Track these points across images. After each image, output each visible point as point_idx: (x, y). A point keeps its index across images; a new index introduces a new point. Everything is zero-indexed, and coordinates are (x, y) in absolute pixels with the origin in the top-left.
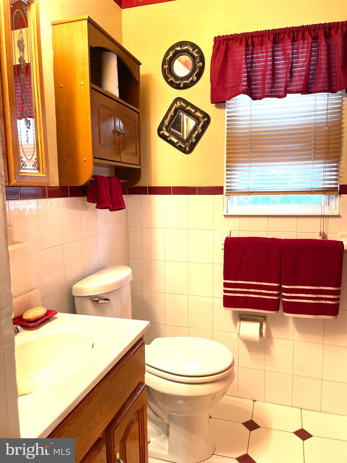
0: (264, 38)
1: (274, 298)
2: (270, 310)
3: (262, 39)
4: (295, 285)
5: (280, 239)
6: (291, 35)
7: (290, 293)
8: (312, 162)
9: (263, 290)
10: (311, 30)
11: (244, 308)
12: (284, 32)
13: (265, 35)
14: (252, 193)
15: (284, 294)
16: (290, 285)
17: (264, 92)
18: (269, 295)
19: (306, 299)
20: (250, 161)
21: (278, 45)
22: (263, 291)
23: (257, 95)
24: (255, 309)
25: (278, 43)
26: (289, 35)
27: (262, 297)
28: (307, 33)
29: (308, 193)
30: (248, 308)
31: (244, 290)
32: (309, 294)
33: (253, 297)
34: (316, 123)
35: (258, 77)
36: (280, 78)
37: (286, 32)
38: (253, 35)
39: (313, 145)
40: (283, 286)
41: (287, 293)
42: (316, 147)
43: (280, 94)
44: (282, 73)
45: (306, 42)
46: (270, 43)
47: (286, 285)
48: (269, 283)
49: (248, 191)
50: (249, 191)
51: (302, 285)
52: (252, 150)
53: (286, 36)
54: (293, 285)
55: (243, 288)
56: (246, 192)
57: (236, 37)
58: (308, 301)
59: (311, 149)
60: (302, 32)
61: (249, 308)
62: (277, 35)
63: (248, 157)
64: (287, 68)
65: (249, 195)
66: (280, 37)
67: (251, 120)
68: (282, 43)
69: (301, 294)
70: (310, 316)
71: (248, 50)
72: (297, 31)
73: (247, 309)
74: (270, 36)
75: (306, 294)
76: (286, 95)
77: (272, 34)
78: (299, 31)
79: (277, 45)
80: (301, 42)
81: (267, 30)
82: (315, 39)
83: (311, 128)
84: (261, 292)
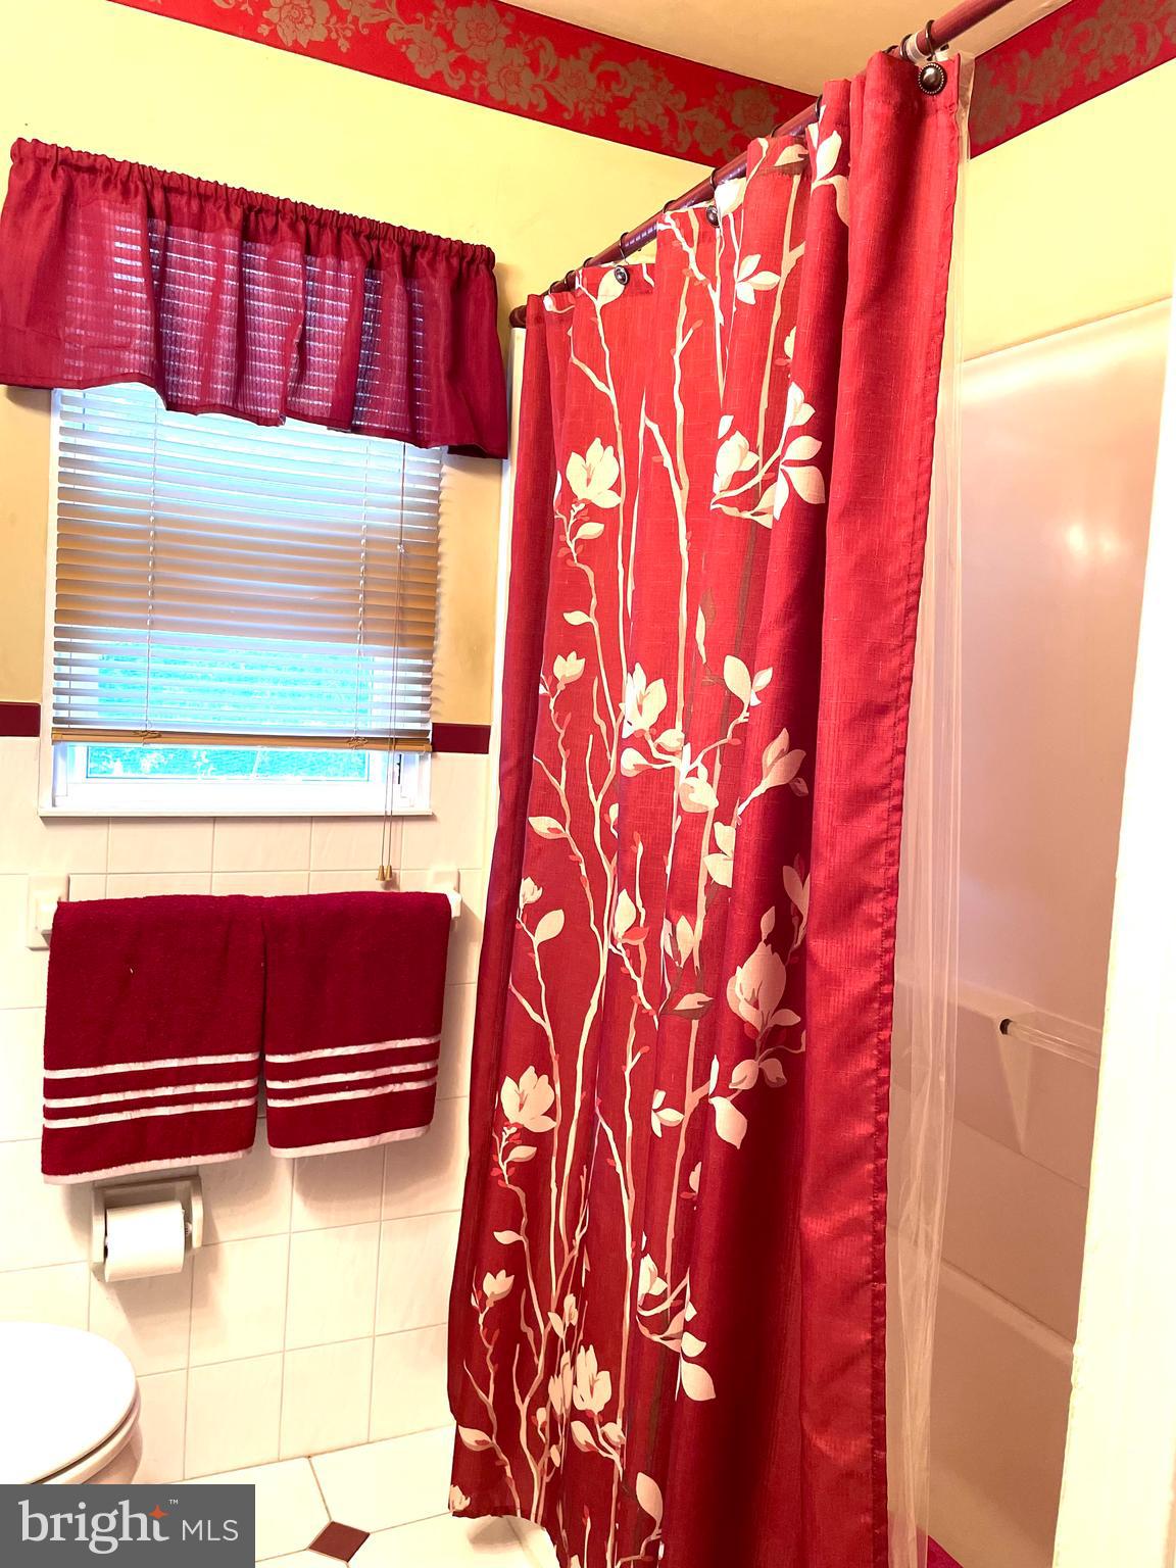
0: (210, 206)
1: (242, 1103)
2: (224, 1151)
3: (201, 209)
4: (310, 1050)
5: (261, 898)
6: (302, 228)
7: (293, 1079)
8: (355, 646)
9: (202, 1082)
10: (360, 236)
11: (130, 1163)
12: (278, 211)
13: (212, 200)
14: (159, 736)
15: (272, 1085)
16: (294, 1052)
17: (205, 390)
18: (221, 1099)
19: (344, 1089)
20: (152, 622)
21: (253, 248)
22: (200, 1088)
23: (182, 393)
24: (172, 1156)
25: (256, 240)
26: (293, 226)
27: (197, 1108)
28: (347, 237)
29: (348, 745)
30: (145, 1161)
31: (130, 1095)
32: (354, 1071)
33: (168, 1114)
34: (369, 528)
35: (188, 332)
36: (260, 357)
37: (285, 214)
38: (172, 184)
39: (361, 596)
40: (270, 1059)
41: (283, 1079)
42: (371, 602)
43: (259, 409)
44: (267, 343)
45: (346, 264)
46: (232, 230)
47: (282, 1053)
48: (224, 1057)
49: (144, 729)
50: (148, 729)
51: (333, 1046)
52: (158, 585)
53: (284, 226)
54: (305, 1050)
55: (128, 1090)
56: (135, 731)
57: (107, 168)
58: (352, 1092)
59: (354, 608)
60: (335, 231)
61: (150, 1160)
62: (253, 213)
63: (143, 607)
64: (286, 332)
65: (149, 743)
66: (264, 224)
67: (155, 477)
68: (268, 243)
69: (331, 1073)
70: (360, 1140)
71: (152, 229)
72: (318, 223)
73: (142, 1163)
74: (232, 210)
75: (345, 1071)
76: (285, 420)
77: (236, 203)
78: (325, 225)
79: (250, 244)
80: (330, 261)
81: (221, 183)
82: (373, 265)
83: (355, 541)
84: (195, 1093)
